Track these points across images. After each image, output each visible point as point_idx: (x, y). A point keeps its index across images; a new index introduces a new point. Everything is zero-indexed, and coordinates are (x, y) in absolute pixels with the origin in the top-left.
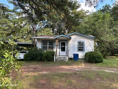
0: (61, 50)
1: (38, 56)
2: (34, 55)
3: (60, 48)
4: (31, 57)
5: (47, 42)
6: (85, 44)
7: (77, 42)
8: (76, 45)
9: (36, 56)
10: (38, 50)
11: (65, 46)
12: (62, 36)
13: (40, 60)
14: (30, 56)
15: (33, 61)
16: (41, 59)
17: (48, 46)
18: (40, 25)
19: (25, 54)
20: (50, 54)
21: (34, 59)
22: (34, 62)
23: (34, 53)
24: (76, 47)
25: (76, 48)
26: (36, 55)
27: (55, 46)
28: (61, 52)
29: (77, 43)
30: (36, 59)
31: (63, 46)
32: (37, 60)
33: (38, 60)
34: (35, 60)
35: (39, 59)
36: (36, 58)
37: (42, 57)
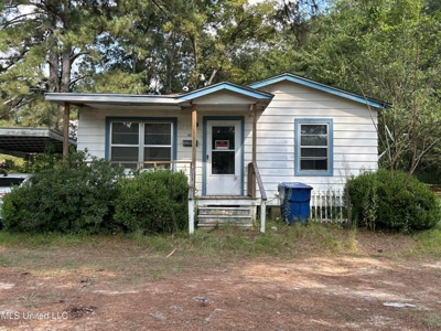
0: (213, 166)
1: (88, 201)
2: (63, 198)
3: (205, 159)
4: (47, 210)
5: (135, 127)
6: (335, 135)
7: (292, 127)
8: (292, 142)
9: (79, 205)
10: (90, 170)
11: (232, 146)
12: (224, 91)
13: (102, 225)
14: (37, 204)
15: (62, 232)
16: (107, 218)
17: (141, 145)
18: (87, 66)
19: (8, 190)
20: (163, 193)
21: (64, 223)
22: (63, 239)
23: (64, 189)
24: (292, 149)
25: (291, 157)
26: (76, 199)
27: (180, 148)
28: (212, 178)
29: (295, 131)
30: (77, 223)
31: (225, 144)
32: (86, 226)
33: (92, 224)
34: (69, 227)
35: (99, 220)
36: (79, 214)
37: (112, 209)
